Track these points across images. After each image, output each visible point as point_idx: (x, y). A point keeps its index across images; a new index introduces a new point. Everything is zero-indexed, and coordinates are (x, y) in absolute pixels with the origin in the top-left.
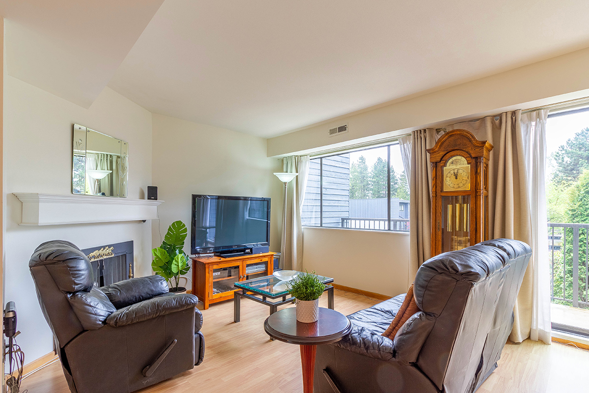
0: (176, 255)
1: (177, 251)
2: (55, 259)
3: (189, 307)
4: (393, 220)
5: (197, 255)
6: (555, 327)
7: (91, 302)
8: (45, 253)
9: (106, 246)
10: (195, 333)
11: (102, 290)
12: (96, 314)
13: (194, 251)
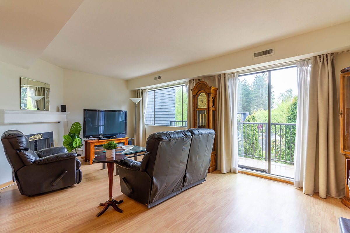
0: (75, 138)
1: (76, 137)
2: (12, 136)
3: (72, 157)
4: (184, 121)
5: (87, 139)
6: (240, 166)
7: (28, 154)
8: (7, 134)
9: (39, 134)
10: (76, 170)
11: (35, 152)
12: (30, 159)
13: (85, 137)
